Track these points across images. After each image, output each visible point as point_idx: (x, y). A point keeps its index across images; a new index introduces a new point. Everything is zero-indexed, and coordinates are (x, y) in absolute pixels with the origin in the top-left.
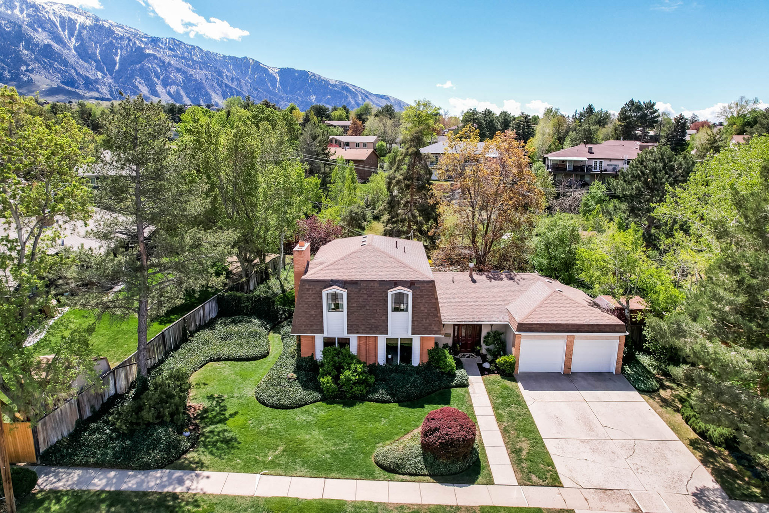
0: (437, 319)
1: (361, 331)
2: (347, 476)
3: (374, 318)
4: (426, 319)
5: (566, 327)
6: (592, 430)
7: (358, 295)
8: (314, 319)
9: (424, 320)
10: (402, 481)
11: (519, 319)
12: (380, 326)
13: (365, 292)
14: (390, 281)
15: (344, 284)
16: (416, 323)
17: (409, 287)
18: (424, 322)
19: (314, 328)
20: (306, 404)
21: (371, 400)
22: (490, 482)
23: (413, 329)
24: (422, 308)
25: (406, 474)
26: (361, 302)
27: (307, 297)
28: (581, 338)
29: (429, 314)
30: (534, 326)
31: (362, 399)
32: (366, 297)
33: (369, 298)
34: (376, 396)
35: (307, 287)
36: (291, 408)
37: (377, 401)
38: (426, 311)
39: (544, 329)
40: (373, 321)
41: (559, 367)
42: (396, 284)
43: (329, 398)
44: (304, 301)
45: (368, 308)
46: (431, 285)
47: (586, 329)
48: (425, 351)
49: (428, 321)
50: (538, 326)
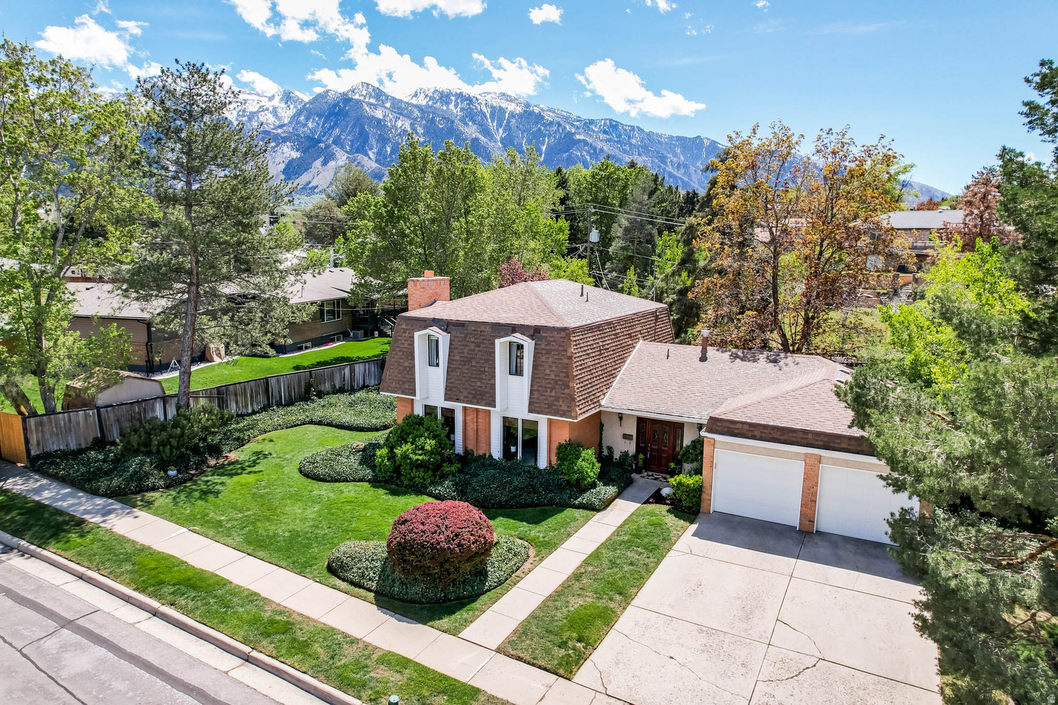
0: (567, 391)
1: (462, 398)
3: (480, 379)
4: (552, 389)
5: (801, 435)
6: (746, 619)
7: (464, 343)
8: (408, 373)
9: (549, 390)
10: (334, 587)
12: (487, 392)
13: (473, 340)
14: (507, 325)
15: (445, 325)
16: (536, 395)
17: (532, 337)
18: (548, 393)
19: (407, 386)
23: (531, 403)
24: (548, 372)
26: (466, 355)
27: (403, 341)
28: (836, 462)
29: (556, 382)
30: (739, 426)
31: (420, 490)
32: (472, 346)
33: (477, 349)
34: (439, 489)
35: (404, 326)
37: (434, 496)
38: (552, 377)
39: (757, 433)
40: (479, 384)
42: (514, 328)
44: (399, 347)
45: (474, 363)
46: (563, 334)
47: (844, 445)
48: (555, 445)
49: (553, 394)
50: (747, 427)
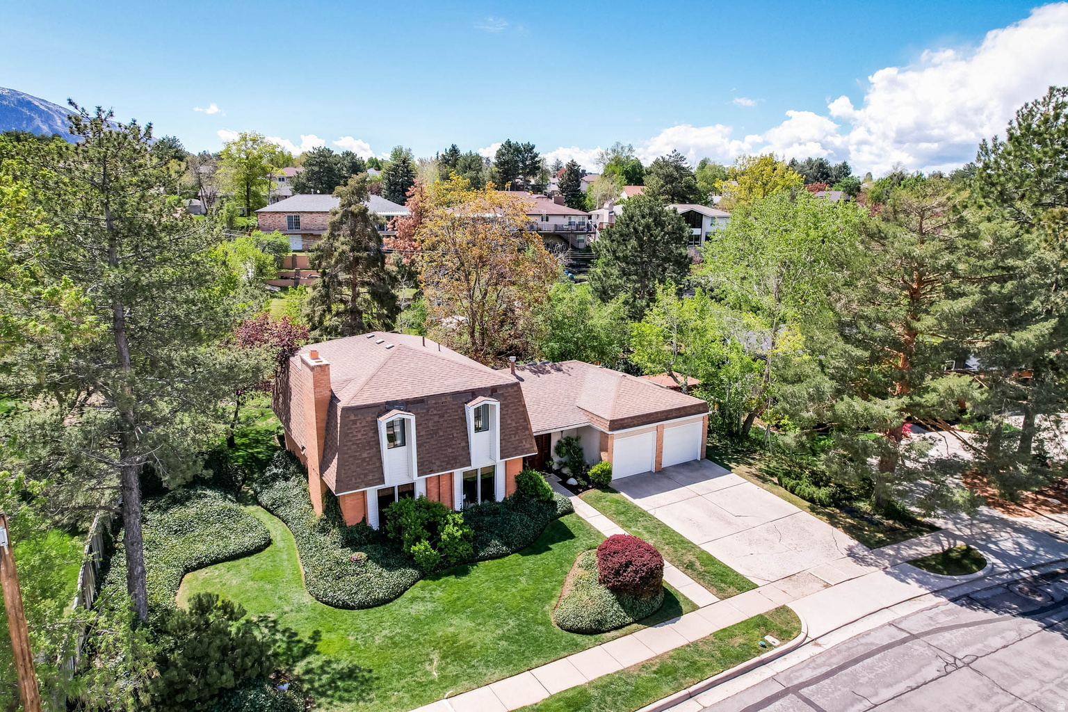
0: (527, 432)
1: (435, 468)
2: (553, 658)
3: (450, 446)
4: (515, 434)
5: (655, 416)
6: (729, 523)
7: (428, 417)
8: (369, 464)
9: (513, 436)
10: (614, 639)
11: (609, 416)
12: (459, 455)
13: (435, 412)
14: (466, 392)
15: (406, 405)
16: (503, 442)
17: (491, 396)
18: (513, 439)
19: (371, 477)
20: (406, 589)
21: (484, 559)
22: (695, 608)
23: (502, 451)
24: (509, 422)
25: (612, 630)
26: (431, 428)
27: (355, 434)
28: (670, 426)
29: (517, 428)
30: (626, 421)
31: (473, 560)
32: (436, 418)
33: (441, 420)
34: (492, 550)
35: (352, 417)
36: (390, 600)
37: (492, 557)
38: (514, 425)
39: (636, 422)
40: (450, 450)
41: (648, 465)
42: (473, 394)
43: (432, 571)
44: (350, 441)
45: (441, 434)
46: (516, 388)
47: (674, 415)
48: (512, 479)
49: (517, 438)
50: (630, 420)
